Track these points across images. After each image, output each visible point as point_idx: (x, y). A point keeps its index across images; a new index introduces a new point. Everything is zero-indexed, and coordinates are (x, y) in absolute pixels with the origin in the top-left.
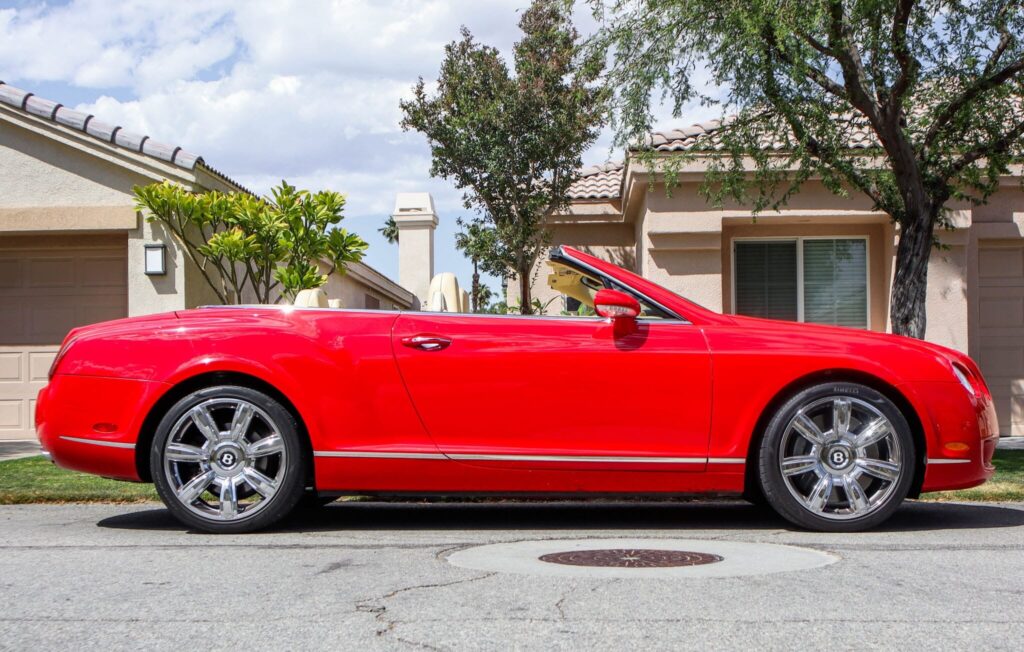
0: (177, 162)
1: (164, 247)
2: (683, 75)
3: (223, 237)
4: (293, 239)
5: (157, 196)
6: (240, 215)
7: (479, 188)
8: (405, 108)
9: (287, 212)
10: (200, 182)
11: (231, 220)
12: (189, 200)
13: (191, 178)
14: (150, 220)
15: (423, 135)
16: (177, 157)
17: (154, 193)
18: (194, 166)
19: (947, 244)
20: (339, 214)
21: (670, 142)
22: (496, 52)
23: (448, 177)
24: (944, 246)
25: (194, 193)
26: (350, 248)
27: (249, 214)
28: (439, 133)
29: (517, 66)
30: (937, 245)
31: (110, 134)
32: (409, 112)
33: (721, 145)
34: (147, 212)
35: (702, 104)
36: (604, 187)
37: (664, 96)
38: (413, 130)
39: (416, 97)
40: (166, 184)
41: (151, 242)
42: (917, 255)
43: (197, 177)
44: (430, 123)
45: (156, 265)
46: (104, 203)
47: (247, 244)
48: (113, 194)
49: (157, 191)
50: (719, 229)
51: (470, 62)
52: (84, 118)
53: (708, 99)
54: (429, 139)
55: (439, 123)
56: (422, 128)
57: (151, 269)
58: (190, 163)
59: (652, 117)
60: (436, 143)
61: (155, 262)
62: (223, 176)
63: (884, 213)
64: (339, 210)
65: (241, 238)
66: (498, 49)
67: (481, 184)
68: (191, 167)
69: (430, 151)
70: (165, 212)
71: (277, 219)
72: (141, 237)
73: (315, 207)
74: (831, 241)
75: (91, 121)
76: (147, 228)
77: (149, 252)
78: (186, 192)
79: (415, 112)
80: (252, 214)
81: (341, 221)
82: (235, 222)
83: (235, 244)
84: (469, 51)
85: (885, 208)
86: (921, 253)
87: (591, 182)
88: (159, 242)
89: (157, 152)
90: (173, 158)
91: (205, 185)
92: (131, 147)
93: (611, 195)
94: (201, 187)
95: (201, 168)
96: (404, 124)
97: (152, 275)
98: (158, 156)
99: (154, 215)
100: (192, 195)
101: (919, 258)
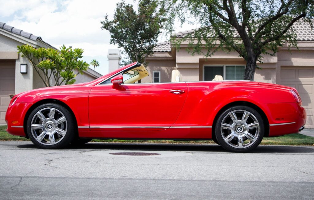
0: (31, 38)
1: (27, 65)
2: (183, 15)
3: (44, 62)
4: (66, 63)
5: (24, 49)
6: (50, 55)
7: (126, 48)
8: (102, 23)
9: (64, 55)
10: (38, 45)
11: (47, 57)
12: (34, 50)
13: (35, 43)
14: (22, 56)
15: (108, 31)
16: (31, 37)
17: (23, 48)
18: (36, 40)
19: (261, 67)
20: (81, 55)
21: (183, 35)
22: (132, 6)
23: (115, 44)
24: (260, 68)
25: (36, 48)
26: (84, 66)
27: (52, 55)
28: (112, 31)
29: (139, 10)
30: (258, 68)
31: (11, 29)
32: (103, 24)
33: (194, 36)
34: (21, 54)
35: (189, 23)
36: (167, 48)
37: (178, 21)
38: (105, 30)
39: (105, 19)
40: (27, 45)
41: (22, 63)
42: (251, 71)
43: (37, 43)
44: (110, 28)
45: (24, 70)
46: (8, 50)
47: (51, 64)
48: (11, 48)
49: (24, 48)
50: (198, 62)
51: (124, 9)
52: (3, 24)
53: (190, 22)
54: (110, 33)
55: (113, 28)
56: (107, 29)
57: (22, 72)
58: (35, 39)
59: (175, 27)
60: (112, 34)
61: (24, 69)
62: (46, 43)
63: (242, 58)
64: (82, 54)
65: (49, 62)
66: (133, 5)
67: (126, 47)
68: (35, 40)
69: (110, 36)
70: (27, 53)
71: (61, 57)
72: (20, 61)
73: (73, 53)
74: (234, 66)
75: (5, 25)
76: (21, 58)
77: (22, 66)
78: (33, 48)
79: (105, 24)
80: (53, 55)
81: (82, 58)
82: (49, 57)
83: (47, 64)
84: (123, 5)
85: (243, 57)
86: (252, 70)
87: (163, 47)
88: (25, 63)
89: (25, 35)
90: (30, 37)
91: (40, 46)
92: (17, 33)
93: (168, 51)
94: (38, 46)
95: (39, 40)
96: (102, 28)
97: (23, 73)
98: (25, 36)
99: (24, 55)
100: (35, 49)
101: (251, 72)
